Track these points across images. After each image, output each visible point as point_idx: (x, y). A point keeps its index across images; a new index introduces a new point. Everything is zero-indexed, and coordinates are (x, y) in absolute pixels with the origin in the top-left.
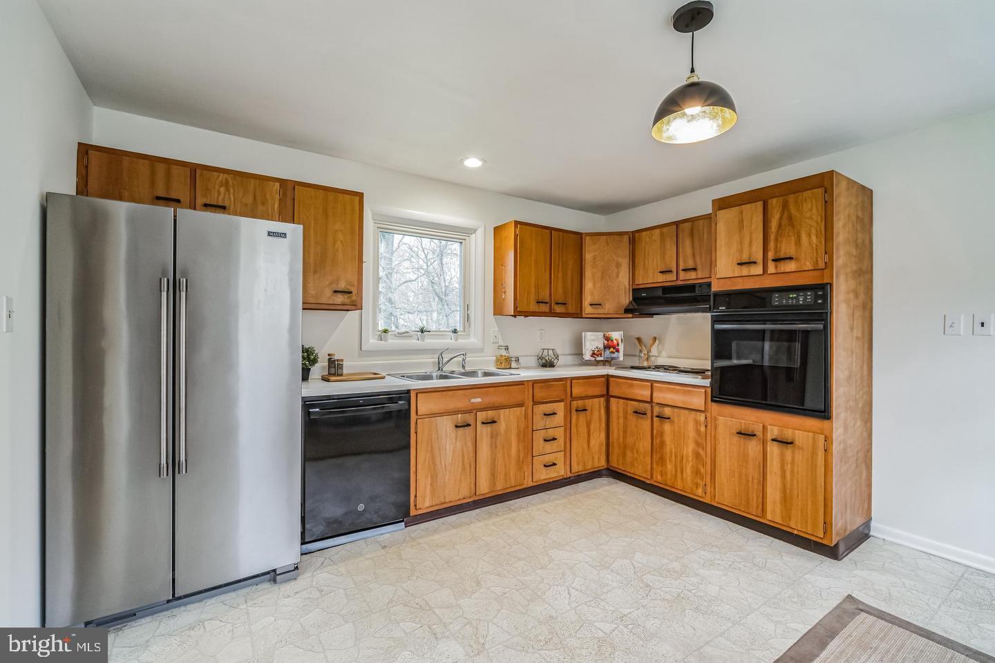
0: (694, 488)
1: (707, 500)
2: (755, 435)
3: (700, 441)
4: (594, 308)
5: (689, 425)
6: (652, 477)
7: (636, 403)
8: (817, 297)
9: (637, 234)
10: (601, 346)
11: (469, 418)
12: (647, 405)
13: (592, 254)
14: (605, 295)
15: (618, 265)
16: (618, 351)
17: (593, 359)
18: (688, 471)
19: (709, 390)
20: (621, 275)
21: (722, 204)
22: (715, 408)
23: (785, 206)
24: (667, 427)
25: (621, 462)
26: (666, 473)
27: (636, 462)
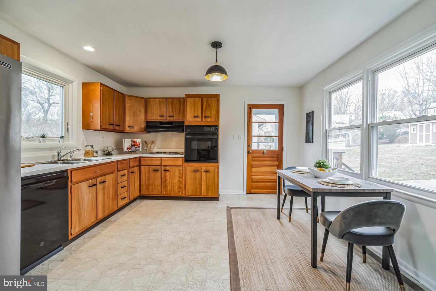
0: (179, 193)
1: (183, 196)
2: (198, 171)
3: (180, 176)
4: (130, 128)
5: (176, 172)
6: (161, 193)
7: (154, 167)
8: (216, 129)
9: (148, 100)
10: (131, 145)
11: (94, 181)
12: (159, 167)
13: (129, 105)
14: (135, 123)
15: (140, 111)
16: (139, 147)
17: (128, 151)
18: (176, 187)
19: (184, 159)
20: (141, 115)
21: (188, 96)
22: (186, 164)
23: (208, 101)
24: (168, 174)
25: (147, 191)
26: (167, 191)
27: (154, 190)
